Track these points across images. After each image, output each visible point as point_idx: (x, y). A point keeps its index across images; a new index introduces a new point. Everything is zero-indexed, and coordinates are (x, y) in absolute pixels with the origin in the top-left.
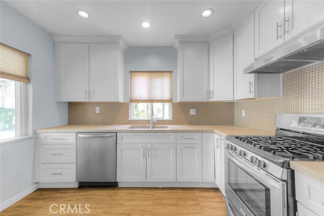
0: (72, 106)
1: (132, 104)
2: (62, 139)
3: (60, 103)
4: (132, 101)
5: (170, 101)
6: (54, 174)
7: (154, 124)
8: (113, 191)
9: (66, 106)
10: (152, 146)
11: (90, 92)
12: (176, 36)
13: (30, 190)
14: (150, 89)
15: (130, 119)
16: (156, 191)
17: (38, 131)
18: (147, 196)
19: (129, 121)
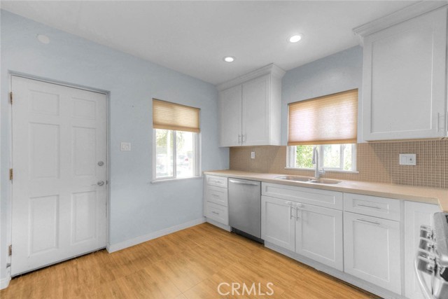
0: (233, 150)
1: (292, 147)
2: (219, 182)
3: (222, 149)
4: (291, 143)
5: (353, 140)
6: (214, 212)
7: (321, 176)
8: (258, 248)
9: (228, 151)
10: (303, 206)
11: (242, 136)
12: (353, 29)
13: (200, 221)
14: (318, 123)
15: (288, 167)
16: (308, 271)
17: (205, 173)
18: (291, 270)
19: (287, 169)
